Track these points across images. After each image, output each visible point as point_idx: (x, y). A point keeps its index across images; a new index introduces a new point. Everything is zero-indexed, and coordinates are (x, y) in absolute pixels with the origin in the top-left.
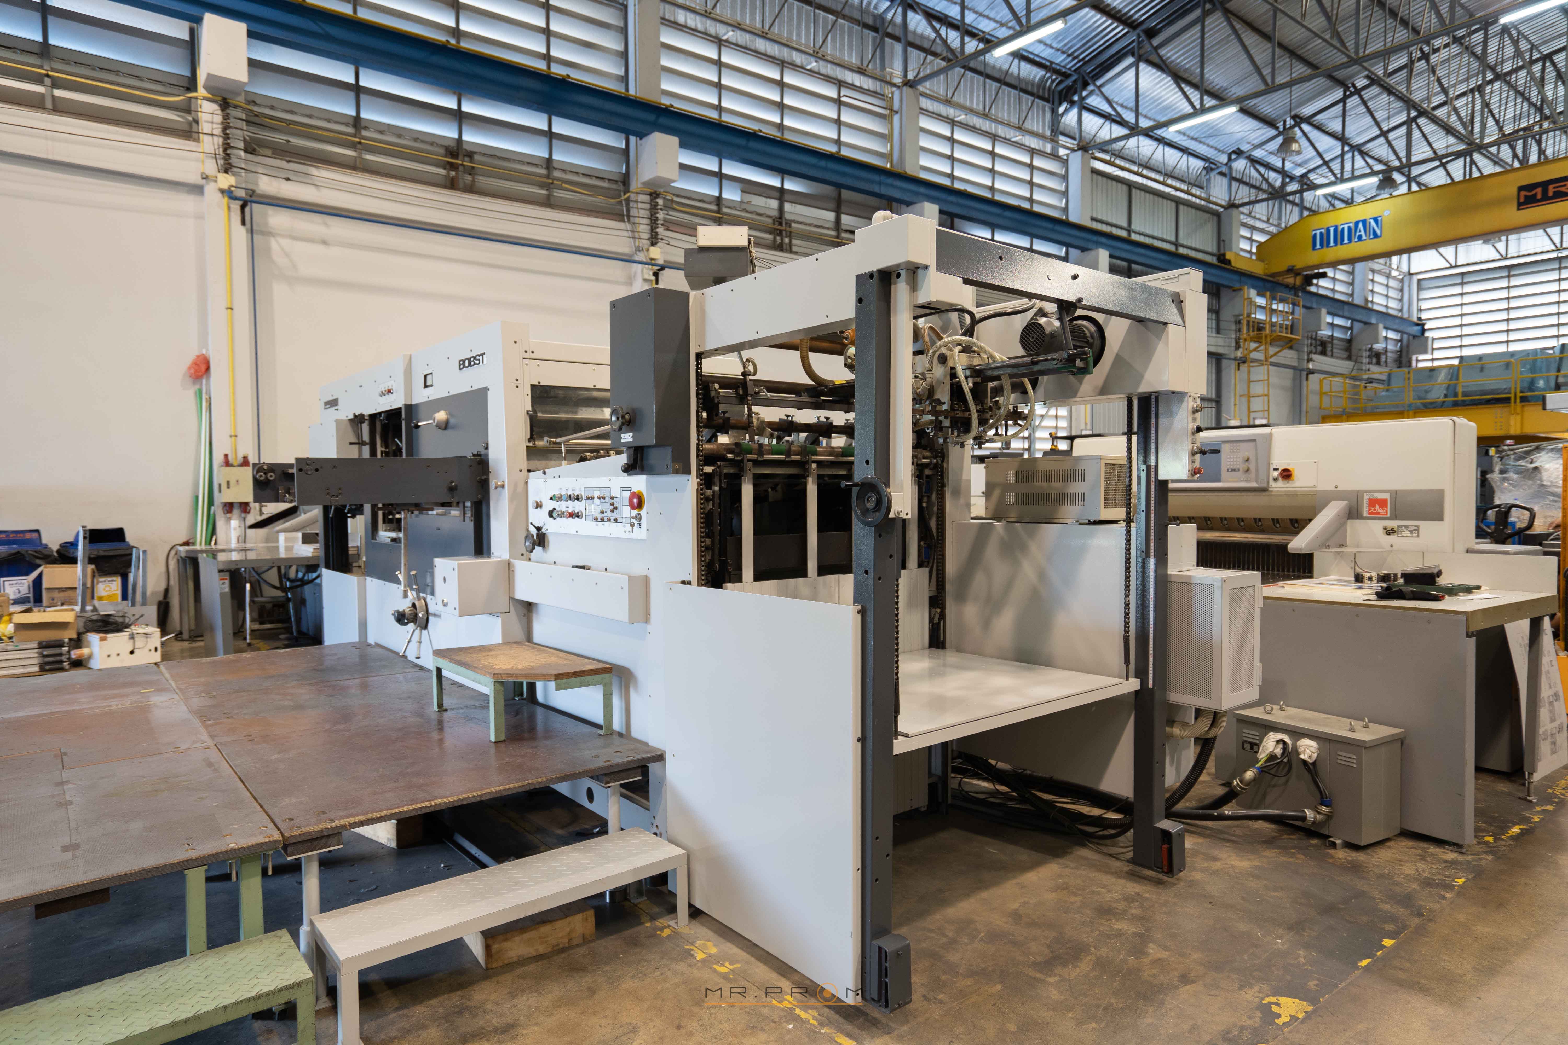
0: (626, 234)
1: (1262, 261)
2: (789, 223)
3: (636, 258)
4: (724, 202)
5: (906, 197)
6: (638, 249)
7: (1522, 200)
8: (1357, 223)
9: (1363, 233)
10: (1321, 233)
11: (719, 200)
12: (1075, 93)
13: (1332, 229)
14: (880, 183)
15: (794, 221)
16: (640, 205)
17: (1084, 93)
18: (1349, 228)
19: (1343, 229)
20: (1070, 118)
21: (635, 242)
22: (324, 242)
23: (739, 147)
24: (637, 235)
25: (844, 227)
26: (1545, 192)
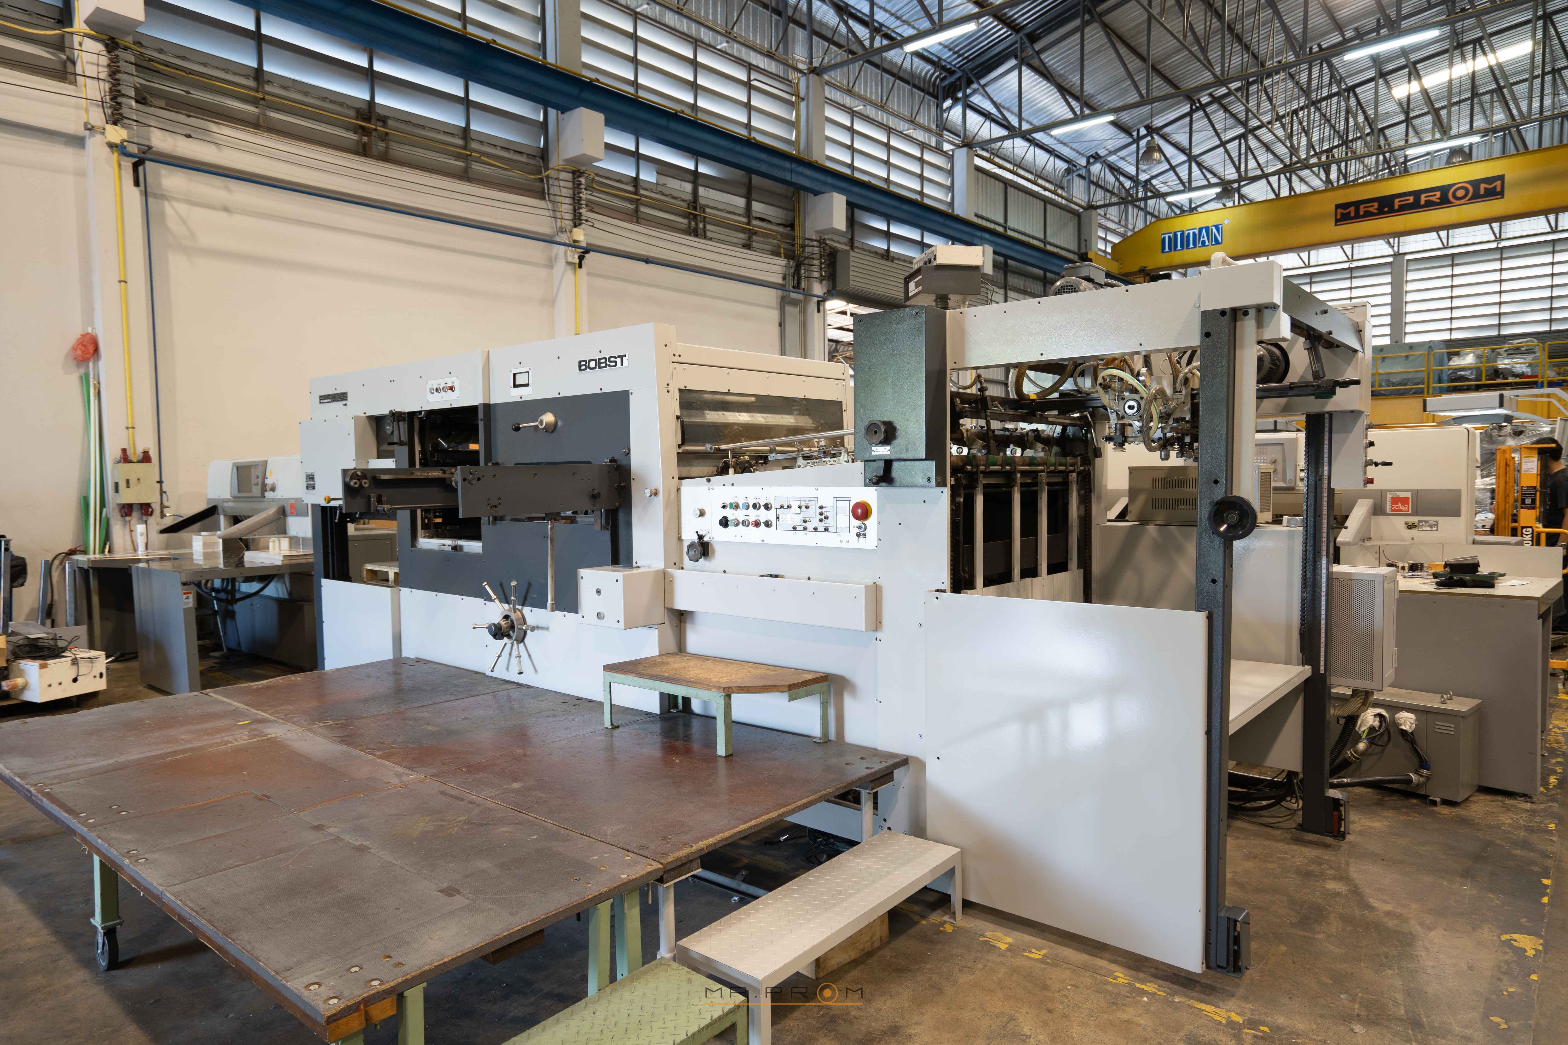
0: (546, 213)
1: (1117, 261)
2: (703, 208)
3: (558, 239)
4: (641, 184)
5: (816, 187)
6: (562, 230)
7: (1339, 217)
8: (1200, 230)
9: (1206, 239)
10: (1169, 237)
11: (636, 180)
12: (960, 90)
13: (1179, 234)
14: (791, 171)
15: (708, 206)
16: (562, 183)
17: (968, 91)
18: (1194, 233)
19: (1189, 234)
20: (955, 114)
21: (556, 222)
22: (226, 209)
23: (660, 127)
24: (558, 215)
25: (754, 214)
26: (1357, 211)
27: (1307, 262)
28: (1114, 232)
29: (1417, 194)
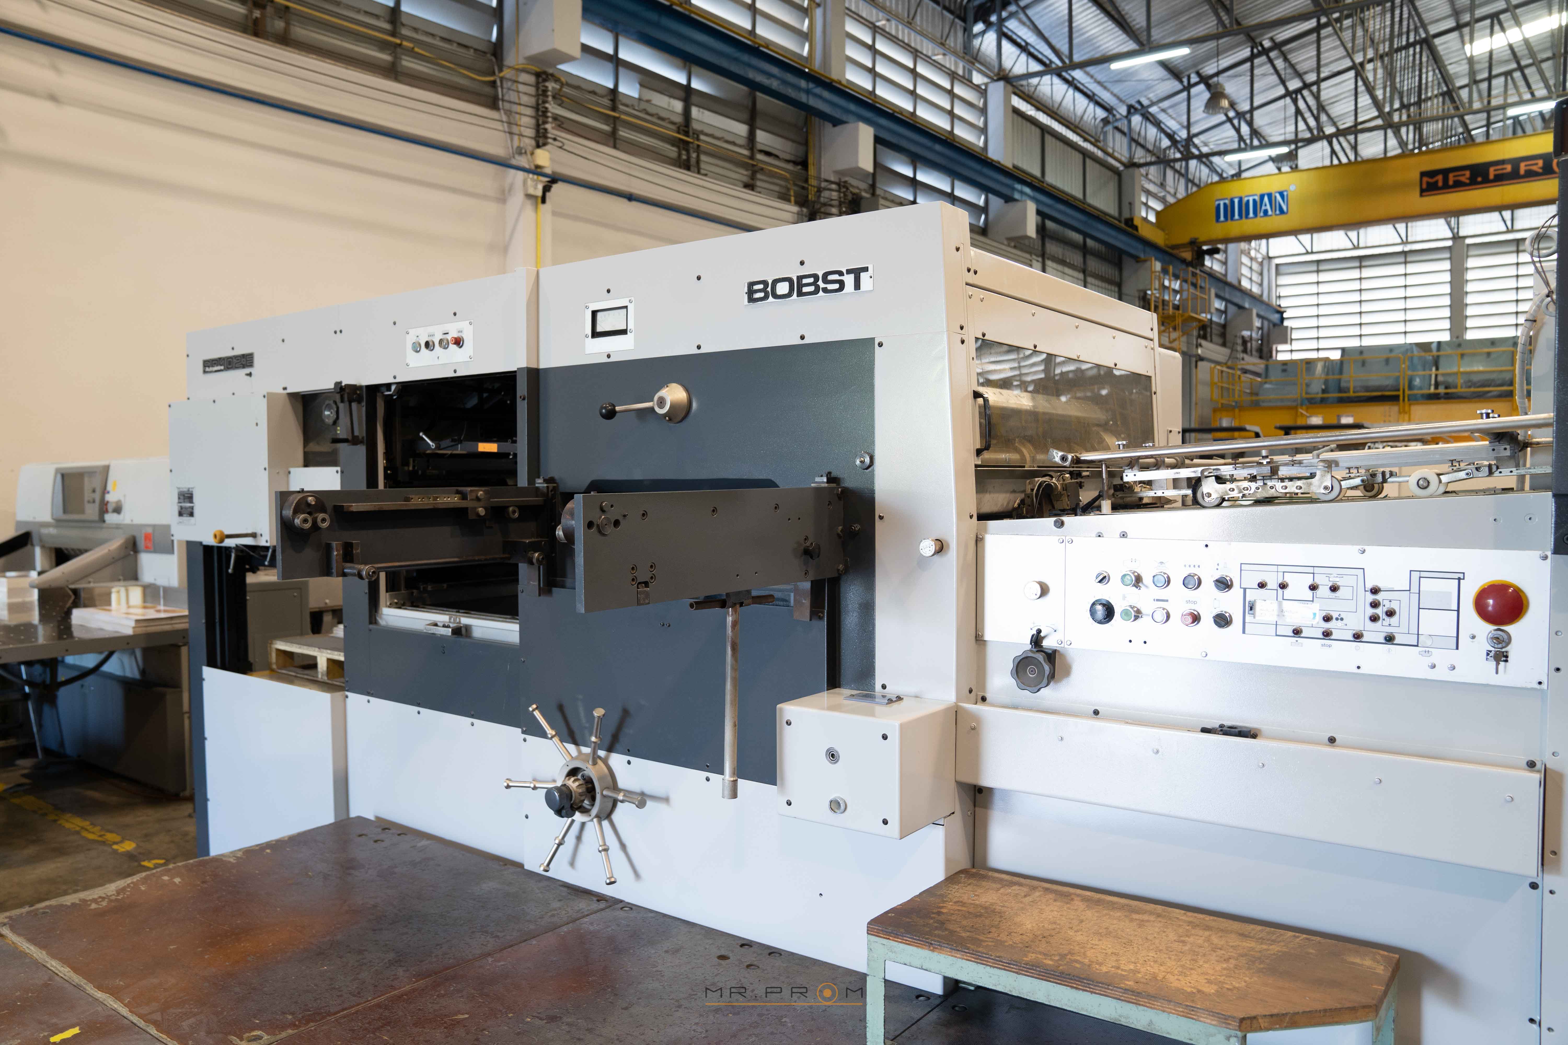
0: (498, 126)
1: (1163, 230)
2: (697, 134)
3: (514, 164)
4: (621, 98)
5: (837, 114)
6: (520, 151)
7: (1424, 186)
8: (1262, 197)
9: (1268, 207)
10: (1225, 204)
11: (614, 92)
12: (994, 11)
13: (1236, 201)
14: (808, 92)
15: (702, 132)
16: (522, 88)
17: (1004, 14)
18: (1254, 201)
19: (1248, 201)
20: (988, 43)
21: (512, 140)
23: (649, 22)
24: (515, 129)
25: (759, 147)
26: (1446, 180)
27: (1356, 243)
28: (1155, 196)
29: (1516, 162)
